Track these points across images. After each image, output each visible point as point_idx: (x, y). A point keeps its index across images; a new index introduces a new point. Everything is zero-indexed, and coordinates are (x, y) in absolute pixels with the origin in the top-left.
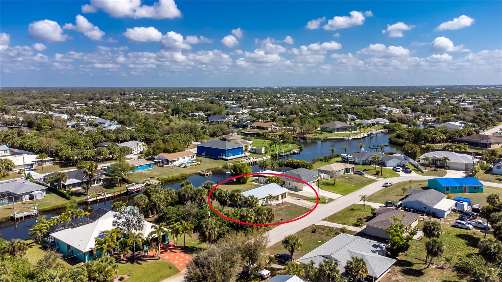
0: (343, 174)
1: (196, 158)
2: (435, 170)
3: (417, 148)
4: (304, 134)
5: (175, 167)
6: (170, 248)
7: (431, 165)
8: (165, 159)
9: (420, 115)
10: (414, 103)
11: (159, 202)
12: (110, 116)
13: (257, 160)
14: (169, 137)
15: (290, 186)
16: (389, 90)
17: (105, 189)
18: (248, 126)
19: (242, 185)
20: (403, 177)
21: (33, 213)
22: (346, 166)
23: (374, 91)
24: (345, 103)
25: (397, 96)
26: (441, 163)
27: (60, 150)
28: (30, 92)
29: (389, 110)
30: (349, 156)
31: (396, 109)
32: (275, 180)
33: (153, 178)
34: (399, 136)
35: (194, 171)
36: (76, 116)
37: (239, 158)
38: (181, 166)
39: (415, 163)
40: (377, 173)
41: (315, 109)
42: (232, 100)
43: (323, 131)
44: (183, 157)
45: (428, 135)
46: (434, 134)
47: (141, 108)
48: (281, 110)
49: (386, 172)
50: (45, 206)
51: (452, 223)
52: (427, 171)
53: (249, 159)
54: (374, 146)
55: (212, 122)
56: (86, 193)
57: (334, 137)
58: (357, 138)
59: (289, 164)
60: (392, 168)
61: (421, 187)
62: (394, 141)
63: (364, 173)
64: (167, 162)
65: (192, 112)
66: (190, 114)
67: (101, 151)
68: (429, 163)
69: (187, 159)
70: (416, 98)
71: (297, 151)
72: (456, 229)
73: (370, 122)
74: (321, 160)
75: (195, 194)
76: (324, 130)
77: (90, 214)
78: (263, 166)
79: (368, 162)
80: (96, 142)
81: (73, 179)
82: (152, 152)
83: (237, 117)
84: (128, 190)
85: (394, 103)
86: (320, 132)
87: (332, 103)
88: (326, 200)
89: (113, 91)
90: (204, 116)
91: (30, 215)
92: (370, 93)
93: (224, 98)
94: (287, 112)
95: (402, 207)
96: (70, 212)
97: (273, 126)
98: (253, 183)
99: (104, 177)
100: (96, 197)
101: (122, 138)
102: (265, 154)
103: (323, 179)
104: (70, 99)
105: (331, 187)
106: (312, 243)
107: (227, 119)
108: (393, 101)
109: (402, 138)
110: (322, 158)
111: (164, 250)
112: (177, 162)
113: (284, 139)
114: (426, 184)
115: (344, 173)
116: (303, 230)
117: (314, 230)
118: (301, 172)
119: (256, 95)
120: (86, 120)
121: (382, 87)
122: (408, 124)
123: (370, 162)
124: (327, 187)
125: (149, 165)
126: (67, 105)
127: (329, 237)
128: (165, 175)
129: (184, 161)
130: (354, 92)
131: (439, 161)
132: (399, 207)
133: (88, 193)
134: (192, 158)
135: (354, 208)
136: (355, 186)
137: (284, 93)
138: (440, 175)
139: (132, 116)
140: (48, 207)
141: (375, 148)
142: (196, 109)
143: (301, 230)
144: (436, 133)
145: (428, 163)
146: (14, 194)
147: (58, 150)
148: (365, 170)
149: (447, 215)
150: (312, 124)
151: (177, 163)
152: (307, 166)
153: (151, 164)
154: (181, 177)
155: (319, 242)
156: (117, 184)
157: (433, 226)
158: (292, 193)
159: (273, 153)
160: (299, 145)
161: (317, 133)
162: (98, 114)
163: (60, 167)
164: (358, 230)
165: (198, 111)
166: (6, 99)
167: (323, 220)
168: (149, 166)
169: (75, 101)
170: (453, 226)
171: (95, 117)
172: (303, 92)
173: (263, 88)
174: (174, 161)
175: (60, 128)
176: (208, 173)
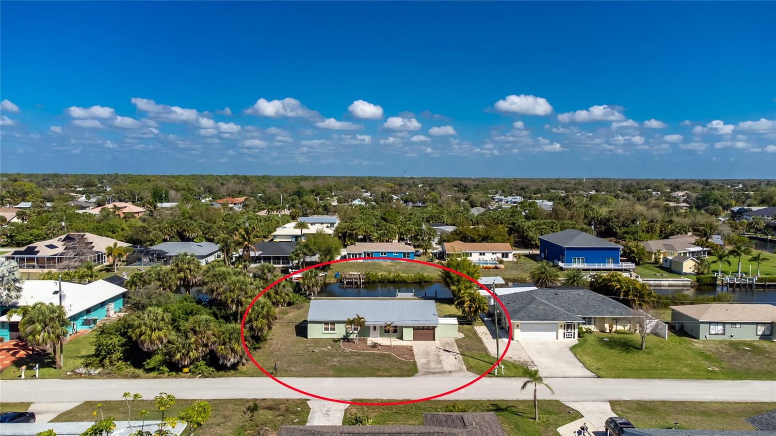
44: (481, 252)
69: (489, 258)
105: (613, 352)
118: (566, 298)
124: (603, 349)
125: (405, 253)
134: (503, 257)
153: (408, 253)
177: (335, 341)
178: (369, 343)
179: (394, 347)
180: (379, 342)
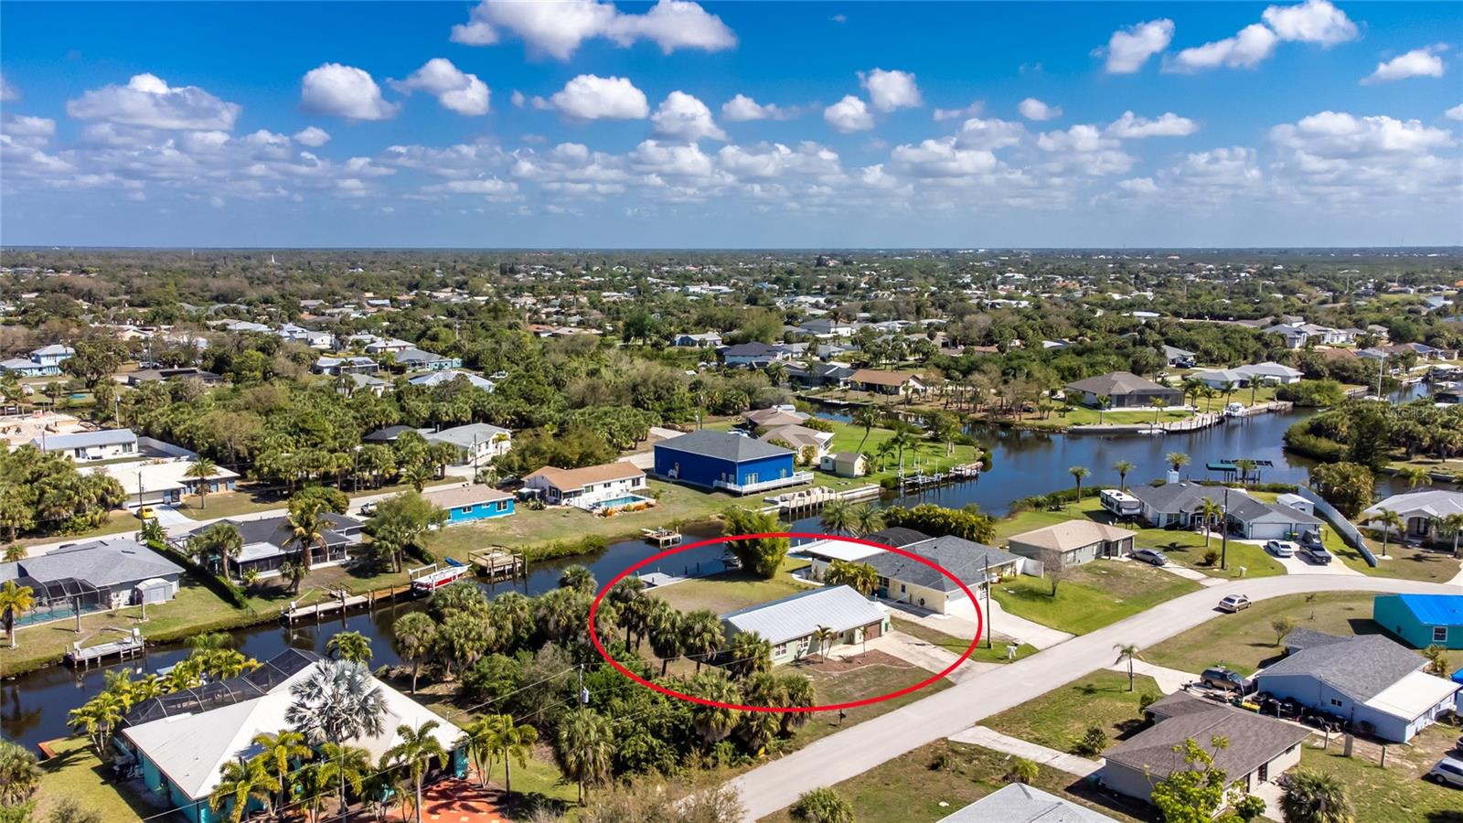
0: (1093, 558)
1: (648, 484)
2: (1418, 558)
3: (1362, 477)
4: (1009, 411)
5: (577, 512)
6: (465, 794)
7: (1406, 538)
8: (550, 488)
9: (1414, 354)
10: (1407, 308)
11: (462, 641)
12: (445, 341)
13: (833, 496)
14: (582, 414)
15: (905, 597)
16: (1334, 262)
17: (353, 578)
18: (838, 381)
19: (758, 584)
20: (1298, 575)
21: (126, 647)
22: (1105, 532)
23: (1281, 267)
24: (1170, 307)
25: (1356, 283)
26: (1441, 535)
27: (259, 450)
28: (262, 263)
29: (1312, 334)
30: (1126, 498)
31: (1335, 331)
32: (856, 576)
33: (498, 548)
34: (1318, 430)
35: (631, 527)
36: (351, 338)
37: (779, 488)
38: (595, 511)
39: (1352, 527)
40: (1210, 561)
41: (1065, 327)
42: (821, 292)
43: (1069, 403)
44: (607, 482)
45: (1420, 428)
46: (1445, 426)
47: (544, 316)
48: (957, 329)
49: (1242, 556)
50: (168, 626)
51: (1428, 765)
52: (1387, 557)
53: (809, 494)
54: (1222, 462)
55: (732, 366)
56: (293, 590)
57: (1105, 426)
58: (1179, 428)
59: (916, 521)
60: (1264, 543)
61: (1350, 621)
62: (1302, 444)
63: (1162, 557)
64: (555, 495)
65: (684, 331)
66: (678, 338)
67: (370, 457)
68: (1400, 530)
69: (617, 489)
70: (1420, 291)
71: (967, 470)
72: (1435, 787)
73: (1232, 375)
74: (1038, 505)
75: (578, 618)
76: (1074, 400)
77: (262, 664)
78: (833, 523)
79: (1186, 519)
80: (372, 424)
81: (266, 544)
82: (516, 464)
83: (812, 350)
84: (412, 584)
85: (1334, 310)
86: (1062, 406)
87: (1132, 306)
88: (1009, 651)
89: (482, 261)
90: (719, 343)
91: (119, 653)
92: (1265, 273)
93: (797, 286)
94: (974, 334)
95: (1255, 694)
96: (200, 659)
97: (912, 382)
98: (795, 577)
99: (357, 539)
100: (316, 604)
101: (447, 414)
102: (865, 476)
103: (1024, 573)
104: (357, 285)
105: (1039, 604)
106: (917, 808)
107: (779, 357)
108: (1335, 300)
109: (1329, 437)
110: (1041, 498)
111: (444, 801)
112: (585, 495)
113: (936, 429)
114: (1366, 611)
115: (1098, 556)
116: (903, 758)
117: (939, 758)
118: (946, 550)
119: (897, 276)
120: (379, 351)
121: (1312, 252)
122: (1367, 384)
123: (1193, 518)
124: (1029, 603)
125: (500, 505)
126: (343, 302)
127: (981, 789)
128: (541, 536)
129: (609, 495)
130: (1210, 270)
131: (1437, 525)
132: (1247, 694)
133: (299, 589)
134: (633, 485)
135: (1096, 685)
136: (1121, 604)
137: (985, 270)
138: (1432, 578)
139: (503, 344)
140: (176, 629)
141: (1225, 470)
142: (698, 323)
143: (895, 754)
144: (1451, 420)
145: (1397, 532)
146: (86, 588)
147: (256, 448)
148: (1172, 548)
149: (1417, 734)
150: (1039, 379)
151: (584, 501)
152: (972, 529)
153: (505, 502)
154: (587, 546)
155: (943, 804)
156: (389, 565)
157: (1313, 792)
158: (905, 621)
159: (892, 474)
160: (981, 450)
161: (1050, 409)
162: (415, 333)
163: (253, 501)
164: (1084, 768)
165: (704, 327)
166: (189, 286)
167: (979, 723)
168: (499, 508)
169: (368, 291)
170: (1430, 778)
171: (405, 343)
172: (1048, 267)
173: (927, 255)
174: (577, 493)
175: (287, 378)
176: (670, 538)
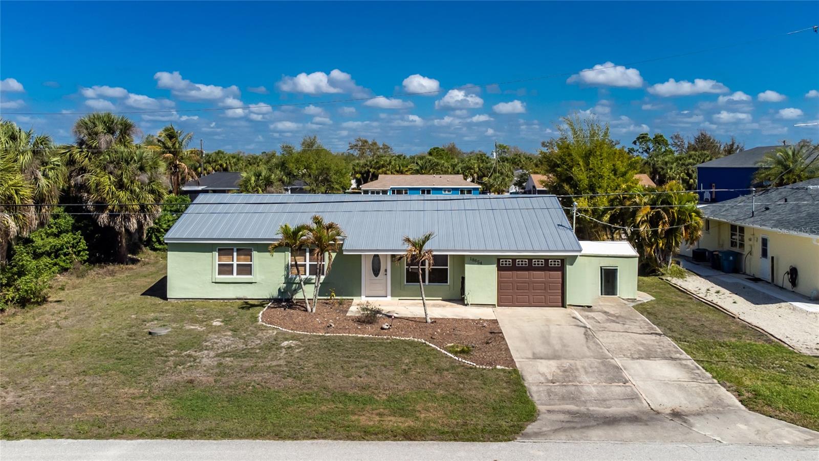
125: (462, 190)
153: (468, 190)
177: (247, 305)
178: (354, 310)
179: (435, 321)
180: (385, 309)
